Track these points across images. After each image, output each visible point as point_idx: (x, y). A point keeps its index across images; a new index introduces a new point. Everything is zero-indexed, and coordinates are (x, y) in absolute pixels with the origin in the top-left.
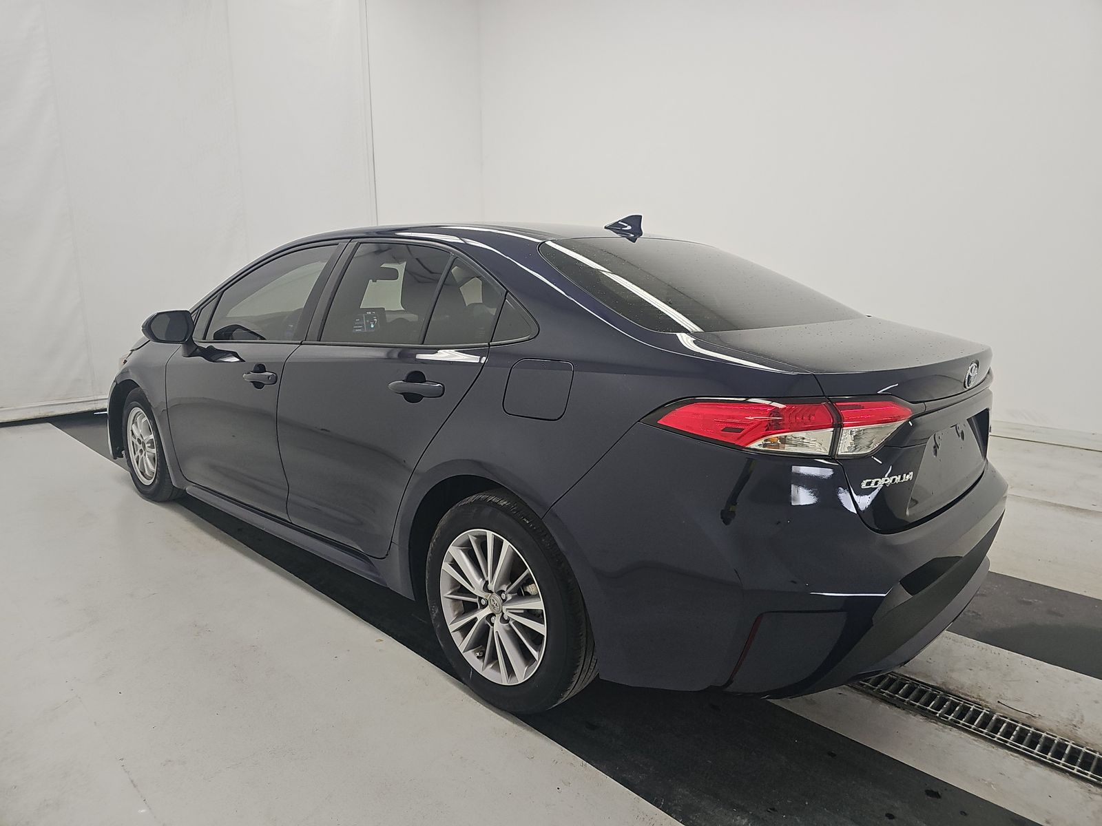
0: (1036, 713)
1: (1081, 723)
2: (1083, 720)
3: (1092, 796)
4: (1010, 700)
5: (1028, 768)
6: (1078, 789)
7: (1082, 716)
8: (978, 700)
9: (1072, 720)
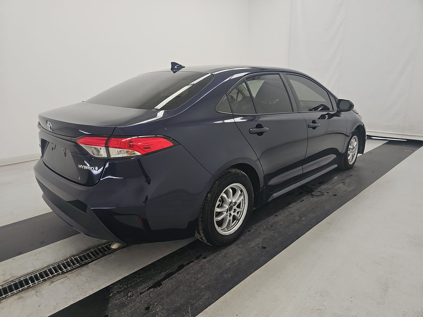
0: (52, 285)
1: (36, 295)
2: (37, 296)
3: (10, 277)
4: (65, 280)
5: (33, 268)
6: (16, 275)
7: (38, 297)
8: (72, 272)
9: (39, 293)
